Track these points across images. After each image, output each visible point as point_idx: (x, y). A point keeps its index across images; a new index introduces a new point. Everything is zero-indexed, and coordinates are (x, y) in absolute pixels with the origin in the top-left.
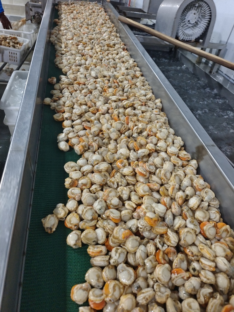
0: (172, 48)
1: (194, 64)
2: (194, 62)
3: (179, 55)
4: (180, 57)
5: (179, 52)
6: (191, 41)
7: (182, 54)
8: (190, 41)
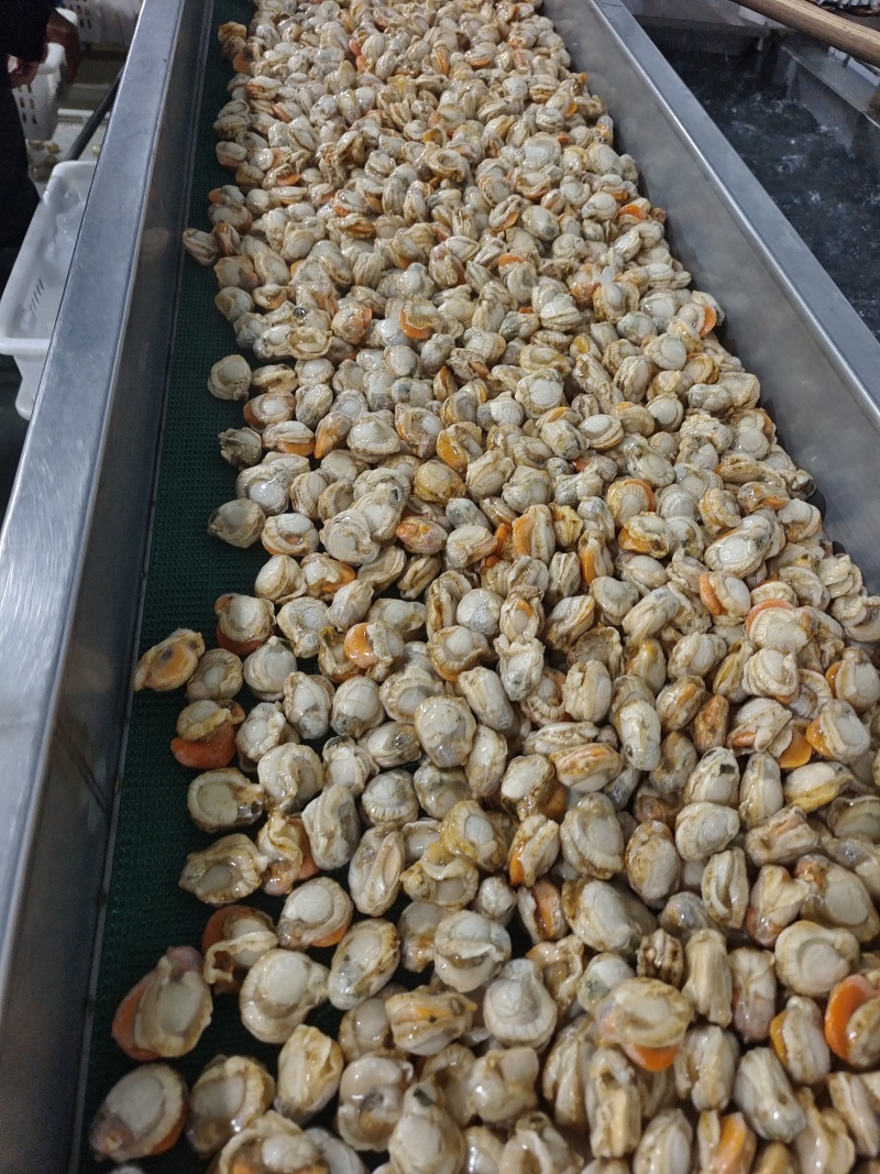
0: (756, 40)
1: (861, 117)
2: (862, 108)
3: (790, 72)
4: (796, 80)
5: (790, 58)
6: (868, 7)
7: (800, 68)
8: (862, 10)
